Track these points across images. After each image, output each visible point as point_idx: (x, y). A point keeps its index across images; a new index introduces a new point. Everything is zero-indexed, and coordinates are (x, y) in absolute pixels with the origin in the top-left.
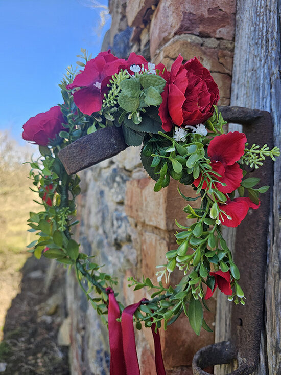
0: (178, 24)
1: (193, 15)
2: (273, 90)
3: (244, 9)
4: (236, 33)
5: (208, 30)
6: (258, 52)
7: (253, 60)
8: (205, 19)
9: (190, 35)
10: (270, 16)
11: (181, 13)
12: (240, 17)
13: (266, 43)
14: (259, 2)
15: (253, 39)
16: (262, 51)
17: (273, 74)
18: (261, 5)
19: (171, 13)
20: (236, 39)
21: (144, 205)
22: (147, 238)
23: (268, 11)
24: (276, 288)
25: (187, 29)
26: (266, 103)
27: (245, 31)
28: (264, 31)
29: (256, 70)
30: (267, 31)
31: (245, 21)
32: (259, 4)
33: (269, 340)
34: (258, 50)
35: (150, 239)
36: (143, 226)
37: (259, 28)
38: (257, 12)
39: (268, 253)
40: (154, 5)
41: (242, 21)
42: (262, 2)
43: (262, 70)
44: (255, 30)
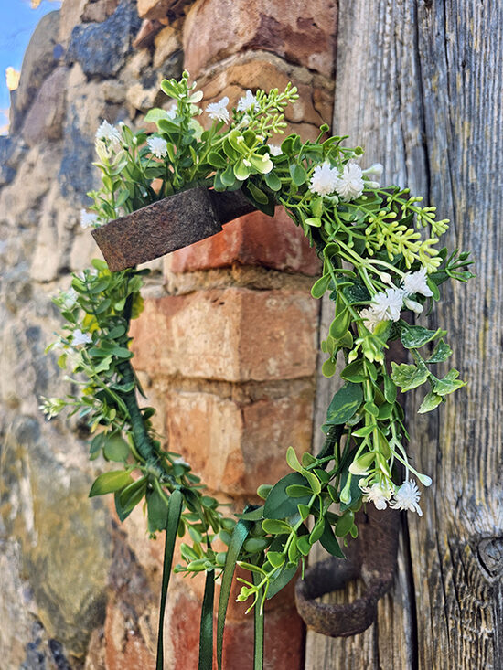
0: (250, 32)
1: (276, 22)
2: (410, 162)
3: (352, 31)
4: (338, 67)
5: (298, 53)
6: (380, 102)
7: (373, 114)
8: (293, 33)
9: (272, 55)
10: (402, 51)
11: (257, 15)
12: (346, 44)
13: (396, 90)
14: (381, 26)
15: (371, 80)
16: (389, 103)
17: (410, 138)
18: (384, 31)
19: (237, 9)
20: (338, 76)
21: (177, 344)
22: (183, 402)
23: (398, 43)
24: (424, 454)
25: (266, 43)
26: (397, 180)
27: (356, 67)
28: (392, 71)
29: (377, 130)
30: (398, 73)
31: (355, 50)
32: (381, 30)
33: (413, 535)
35: (194, 404)
36: (170, 383)
37: (381, 66)
38: (377, 41)
39: (407, 404)
41: (350, 50)
42: (388, 28)
43: (389, 131)
44: (375, 68)
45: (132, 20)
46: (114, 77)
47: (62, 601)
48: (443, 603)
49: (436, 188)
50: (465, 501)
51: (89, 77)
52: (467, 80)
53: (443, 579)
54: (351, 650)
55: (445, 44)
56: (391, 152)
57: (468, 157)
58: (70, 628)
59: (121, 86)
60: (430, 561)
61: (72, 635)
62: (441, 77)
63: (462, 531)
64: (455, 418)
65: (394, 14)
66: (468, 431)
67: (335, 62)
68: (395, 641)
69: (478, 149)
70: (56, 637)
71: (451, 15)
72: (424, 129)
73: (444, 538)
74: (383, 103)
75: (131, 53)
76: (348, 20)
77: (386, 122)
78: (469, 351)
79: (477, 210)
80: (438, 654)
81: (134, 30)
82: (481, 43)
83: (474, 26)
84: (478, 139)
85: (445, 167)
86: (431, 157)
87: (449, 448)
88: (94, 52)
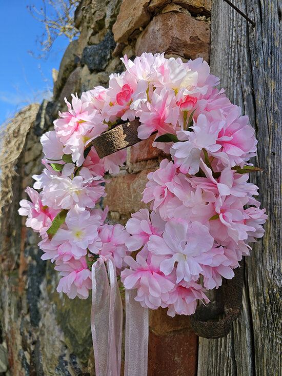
0: (166, 45)
1: (179, 40)
2: (245, 103)
3: (217, 40)
4: (211, 59)
5: (190, 53)
7: (227, 80)
8: (187, 44)
9: (177, 56)
10: (241, 49)
11: (170, 37)
12: (215, 47)
13: (238, 68)
14: (231, 38)
15: (226, 64)
16: (235, 74)
17: (245, 91)
18: (232, 40)
19: (160, 35)
20: (211, 64)
21: (133, 197)
23: (239, 46)
25: (174, 50)
27: (219, 58)
28: (236, 59)
29: (230, 88)
30: (239, 60)
31: (219, 50)
32: (231, 40)
34: (231, 72)
37: (231, 57)
38: (229, 45)
40: (141, 27)
41: (216, 50)
42: (234, 38)
43: (235, 89)
44: (228, 59)
45: (112, 43)
46: (104, 71)
47: (77, 333)
48: (266, 324)
49: (259, 114)
50: (276, 271)
51: (92, 71)
52: (273, 61)
53: (266, 311)
54: (220, 352)
55: (262, 44)
56: (236, 99)
57: (274, 98)
58: (80, 347)
59: (106, 74)
60: (259, 303)
61: (81, 350)
62: (261, 60)
63: (275, 286)
64: (270, 229)
65: (237, 31)
66: (277, 235)
67: (209, 57)
68: (242, 346)
69: (278, 94)
70: (74, 352)
71: (264, 30)
72: (252, 86)
73: (266, 290)
74: (232, 75)
75: (111, 58)
76: (216, 36)
77: (233, 84)
78: (276, 194)
79: (279, 124)
80: (265, 351)
81: (113, 48)
82: (279, 43)
83: (275, 35)
84: (278, 89)
85: (263, 104)
86: (256, 99)
87: (267, 244)
88: (94, 59)
